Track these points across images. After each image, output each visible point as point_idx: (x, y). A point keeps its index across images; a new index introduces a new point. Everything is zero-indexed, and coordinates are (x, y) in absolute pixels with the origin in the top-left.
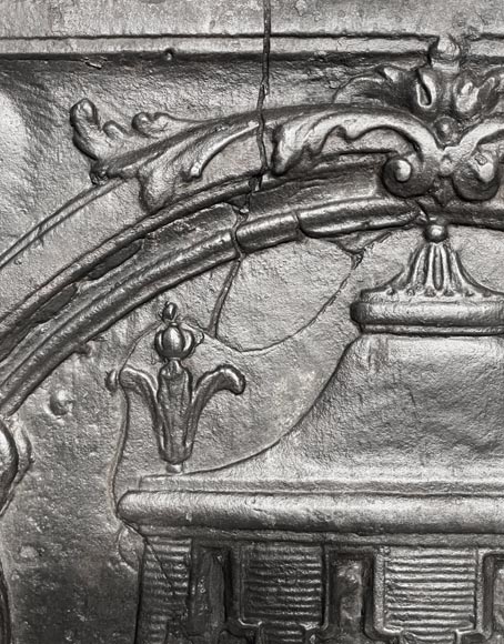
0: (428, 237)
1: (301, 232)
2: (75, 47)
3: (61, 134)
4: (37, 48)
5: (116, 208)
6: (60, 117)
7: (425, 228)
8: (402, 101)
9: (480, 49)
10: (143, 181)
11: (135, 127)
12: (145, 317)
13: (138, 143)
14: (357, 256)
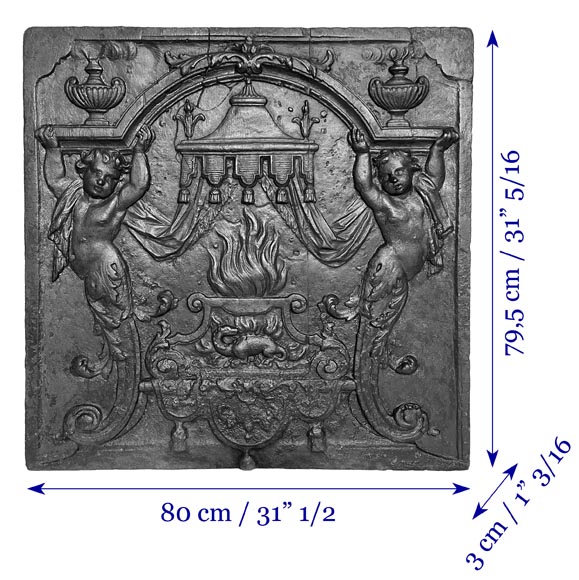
0: (247, 84)
1: (218, 82)
2: (166, 38)
3: (162, 59)
4: (157, 39)
5: (175, 75)
6: (162, 55)
7: (246, 81)
8: (239, 51)
9: (256, 39)
10: (181, 69)
11: (179, 57)
12: (182, 103)
13: (180, 61)
14: (231, 88)
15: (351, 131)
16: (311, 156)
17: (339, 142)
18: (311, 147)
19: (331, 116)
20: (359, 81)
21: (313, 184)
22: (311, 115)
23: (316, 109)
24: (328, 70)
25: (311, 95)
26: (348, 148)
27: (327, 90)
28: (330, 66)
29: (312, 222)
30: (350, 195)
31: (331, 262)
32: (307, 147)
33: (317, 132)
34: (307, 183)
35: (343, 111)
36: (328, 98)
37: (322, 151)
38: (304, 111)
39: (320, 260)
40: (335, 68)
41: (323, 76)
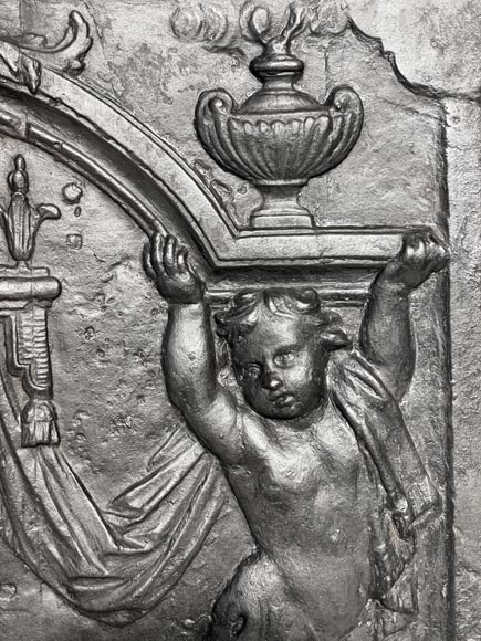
15: (152, 240)
16: (40, 313)
17: (120, 270)
18: (41, 287)
19: (92, 199)
20: (168, 100)
21: (49, 393)
22: (36, 196)
23: (48, 178)
24: (75, 71)
25: (31, 139)
26: (146, 287)
27: (75, 125)
28: (81, 56)
29: (49, 503)
30: (157, 416)
31: (108, 612)
32: (26, 288)
33: (54, 246)
34: (31, 393)
35: (126, 186)
36: (79, 149)
37: (71, 297)
38: (12, 186)
39: (76, 608)
40: (96, 61)
41: (60, 88)
